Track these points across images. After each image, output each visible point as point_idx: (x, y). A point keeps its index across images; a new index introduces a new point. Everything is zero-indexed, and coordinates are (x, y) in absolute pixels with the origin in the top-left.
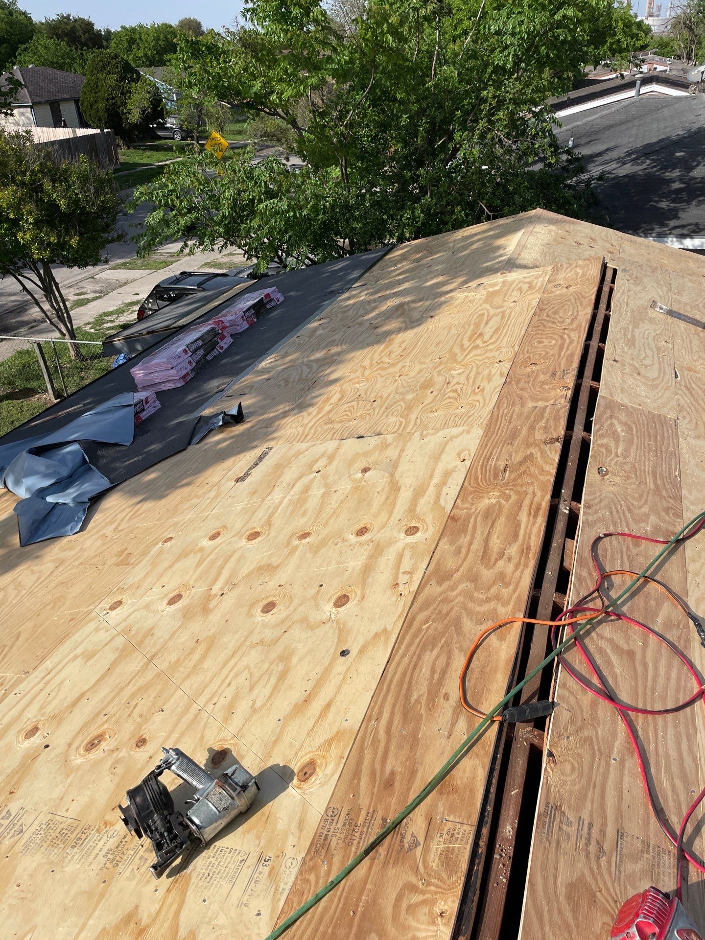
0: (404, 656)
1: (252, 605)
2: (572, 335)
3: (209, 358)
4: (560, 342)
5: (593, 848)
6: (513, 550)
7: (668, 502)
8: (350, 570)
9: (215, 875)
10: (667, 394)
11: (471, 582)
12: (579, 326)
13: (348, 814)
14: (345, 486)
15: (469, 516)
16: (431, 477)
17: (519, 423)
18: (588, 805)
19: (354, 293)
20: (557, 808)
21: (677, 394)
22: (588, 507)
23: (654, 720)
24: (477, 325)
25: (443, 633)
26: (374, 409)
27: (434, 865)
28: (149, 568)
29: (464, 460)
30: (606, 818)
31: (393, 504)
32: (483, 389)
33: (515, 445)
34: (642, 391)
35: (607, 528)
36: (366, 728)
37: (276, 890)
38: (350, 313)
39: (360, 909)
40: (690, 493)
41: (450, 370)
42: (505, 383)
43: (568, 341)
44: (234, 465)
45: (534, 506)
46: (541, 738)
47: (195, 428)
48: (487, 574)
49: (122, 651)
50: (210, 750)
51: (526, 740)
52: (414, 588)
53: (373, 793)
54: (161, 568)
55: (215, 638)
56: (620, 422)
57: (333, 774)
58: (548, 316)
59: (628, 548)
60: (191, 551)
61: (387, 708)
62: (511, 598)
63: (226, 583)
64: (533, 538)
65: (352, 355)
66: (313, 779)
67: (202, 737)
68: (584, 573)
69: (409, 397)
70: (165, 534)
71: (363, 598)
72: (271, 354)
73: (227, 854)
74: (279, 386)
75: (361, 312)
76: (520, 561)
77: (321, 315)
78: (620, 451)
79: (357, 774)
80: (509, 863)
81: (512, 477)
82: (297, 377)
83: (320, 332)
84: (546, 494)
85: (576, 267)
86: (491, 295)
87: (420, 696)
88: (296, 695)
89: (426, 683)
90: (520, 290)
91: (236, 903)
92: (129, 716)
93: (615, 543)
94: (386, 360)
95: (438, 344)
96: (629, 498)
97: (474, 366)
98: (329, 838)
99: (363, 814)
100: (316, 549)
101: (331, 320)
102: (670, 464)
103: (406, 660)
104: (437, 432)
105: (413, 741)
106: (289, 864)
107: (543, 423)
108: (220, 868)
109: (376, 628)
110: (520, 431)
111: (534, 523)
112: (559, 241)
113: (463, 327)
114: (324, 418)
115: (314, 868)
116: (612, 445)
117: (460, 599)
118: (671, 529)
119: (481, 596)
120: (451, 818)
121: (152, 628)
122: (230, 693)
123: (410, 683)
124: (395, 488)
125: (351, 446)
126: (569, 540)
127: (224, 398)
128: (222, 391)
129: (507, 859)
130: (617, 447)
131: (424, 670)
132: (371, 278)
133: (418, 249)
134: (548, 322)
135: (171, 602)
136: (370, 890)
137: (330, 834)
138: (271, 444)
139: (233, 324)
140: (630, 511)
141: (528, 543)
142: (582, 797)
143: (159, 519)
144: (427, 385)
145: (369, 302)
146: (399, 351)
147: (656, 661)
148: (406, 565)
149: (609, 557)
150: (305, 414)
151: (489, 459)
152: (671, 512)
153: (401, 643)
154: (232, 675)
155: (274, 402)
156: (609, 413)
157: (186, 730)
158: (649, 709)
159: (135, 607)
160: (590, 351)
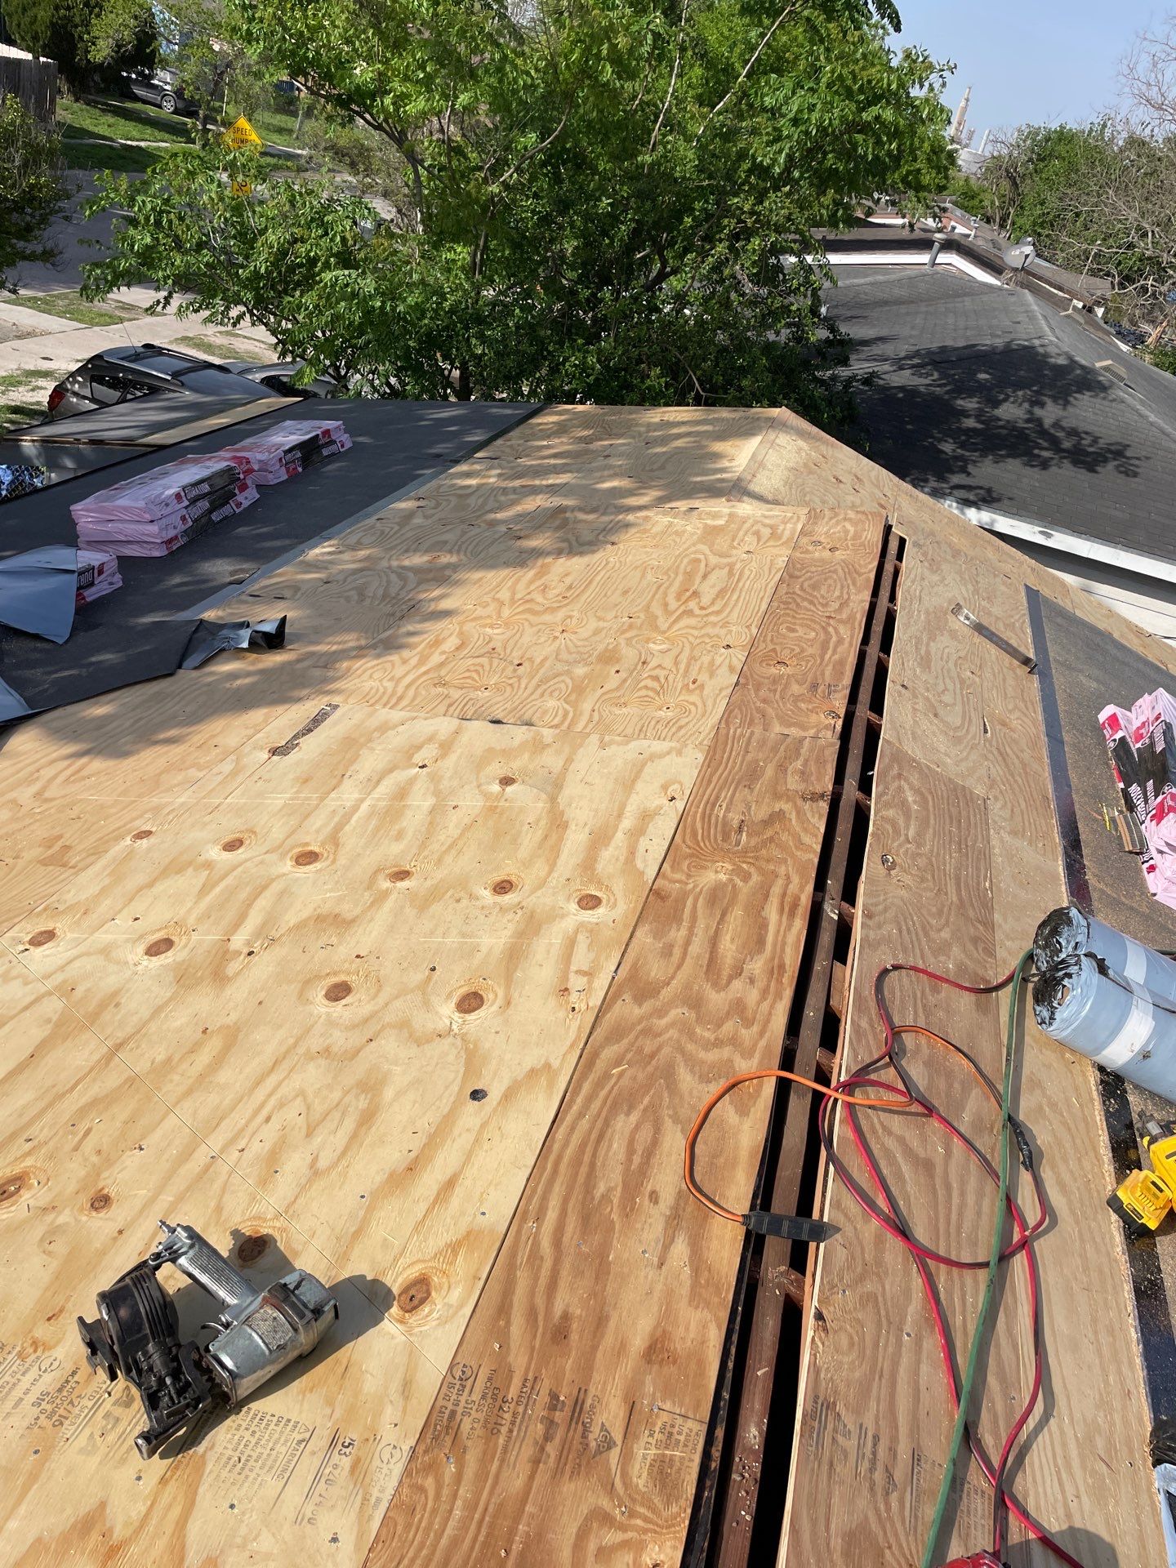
0: (581, 1115)
1: (307, 983)
2: (842, 629)
3: (216, 517)
4: (822, 636)
5: (879, 1476)
6: (757, 966)
7: (976, 928)
8: (484, 950)
9: (252, 1463)
10: (974, 756)
11: (691, 1007)
12: (851, 619)
13: (490, 1379)
14: (470, 802)
15: (684, 896)
16: (620, 816)
17: (761, 755)
18: (873, 1404)
19: (477, 467)
20: (830, 1406)
21: (987, 759)
22: (868, 915)
23: (961, 1277)
24: (689, 576)
25: (646, 1087)
26: (519, 678)
27: (641, 1482)
28: (107, 881)
29: (673, 799)
30: (897, 1428)
31: (556, 852)
32: (702, 687)
33: (756, 791)
34: (941, 743)
35: (895, 956)
36: (519, 1232)
37: (365, 1499)
38: (472, 501)
39: (516, 1547)
40: (1005, 920)
41: (648, 641)
42: (737, 684)
43: (834, 639)
44: (266, 722)
45: (788, 899)
46: (801, 1287)
47: (190, 640)
48: (717, 1000)
49: (59, 1024)
50: (236, 1234)
51: (779, 1286)
52: (596, 1000)
53: (533, 1349)
54: (130, 885)
55: (238, 1030)
56: (912, 788)
57: (461, 1306)
58: (802, 588)
59: (923, 993)
60: (190, 864)
61: (554, 1203)
62: (755, 1045)
63: (259, 933)
64: (788, 950)
65: (477, 575)
66: (427, 1310)
67: (219, 1209)
68: (864, 1024)
69: (580, 671)
70: (137, 823)
71: (509, 1003)
72: (330, 539)
73: (272, 1426)
74: (348, 599)
75: (491, 504)
76: (768, 986)
77: (422, 491)
78: (911, 833)
79: (503, 1309)
80: (754, 1489)
81: (753, 843)
82: (381, 592)
83: (418, 520)
84: (807, 882)
85: (845, 519)
86: (711, 533)
87: (610, 1190)
88: (392, 1156)
89: (619, 1168)
90: (757, 534)
91: (292, 1517)
92: (76, 1149)
93: (905, 980)
94: (540, 599)
95: (625, 593)
96: (924, 912)
97: (687, 645)
98: (458, 1417)
99: (516, 1382)
100: (423, 903)
101: (438, 505)
102: (978, 869)
103: (584, 1124)
104: (627, 743)
105: (600, 1267)
106: (386, 1456)
107: (799, 764)
108: (259, 1450)
109: (531, 1060)
110: (763, 769)
111: (789, 927)
112: (811, 467)
113: (666, 573)
114: (431, 675)
115: (431, 1468)
116: (901, 822)
117: (673, 1033)
118: (981, 972)
119: (706, 1034)
120: (668, 1406)
121: (116, 993)
122: (270, 1133)
123: (592, 1165)
124: (558, 823)
125: (479, 733)
126: (837, 964)
127: (244, 597)
128: (240, 582)
129: (752, 1483)
130: (907, 827)
131: (615, 1146)
132: (508, 450)
133: (586, 421)
134: (804, 599)
135: (154, 950)
136: (532, 1516)
137: (460, 1410)
138: (336, 700)
139: (264, 467)
140: (926, 934)
141: (781, 958)
142: (864, 1391)
143: (124, 793)
144: (609, 657)
145: (505, 491)
146: (561, 588)
147: (963, 1183)
148: (582, 958)
149: (897, 1002)
150: (395, 658)
151: (714, 805)
152: (981, 946)
153: (576, 1092)
154: (272, 1102)
155: (338, 625)
156: (895, 771)
157: (188, 1189)
158: (954, 1258)
159: (81, 949)
160: (867, 662)
